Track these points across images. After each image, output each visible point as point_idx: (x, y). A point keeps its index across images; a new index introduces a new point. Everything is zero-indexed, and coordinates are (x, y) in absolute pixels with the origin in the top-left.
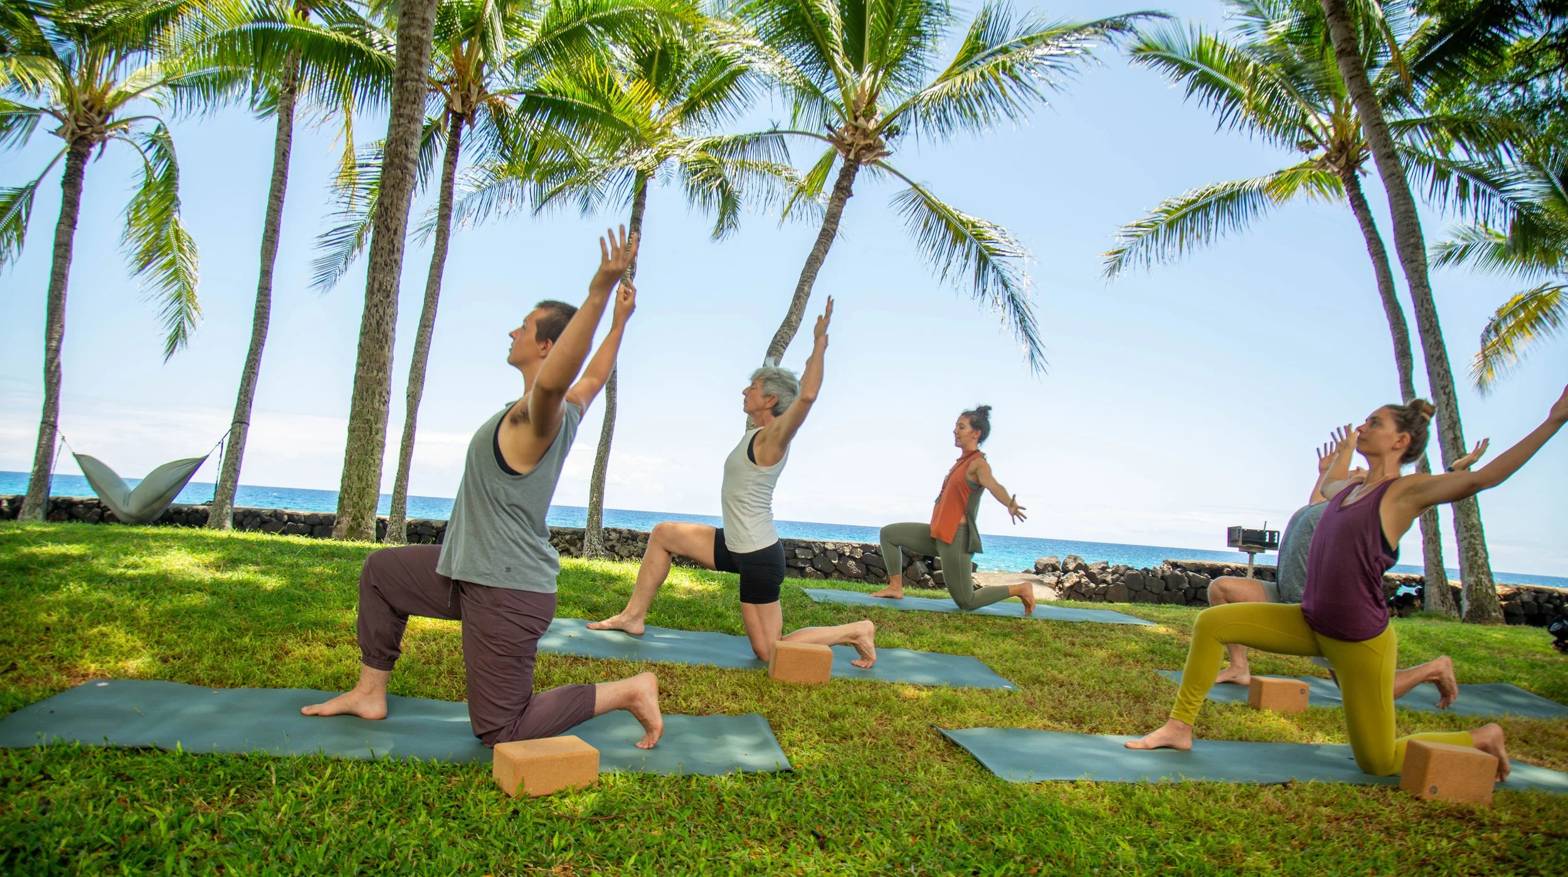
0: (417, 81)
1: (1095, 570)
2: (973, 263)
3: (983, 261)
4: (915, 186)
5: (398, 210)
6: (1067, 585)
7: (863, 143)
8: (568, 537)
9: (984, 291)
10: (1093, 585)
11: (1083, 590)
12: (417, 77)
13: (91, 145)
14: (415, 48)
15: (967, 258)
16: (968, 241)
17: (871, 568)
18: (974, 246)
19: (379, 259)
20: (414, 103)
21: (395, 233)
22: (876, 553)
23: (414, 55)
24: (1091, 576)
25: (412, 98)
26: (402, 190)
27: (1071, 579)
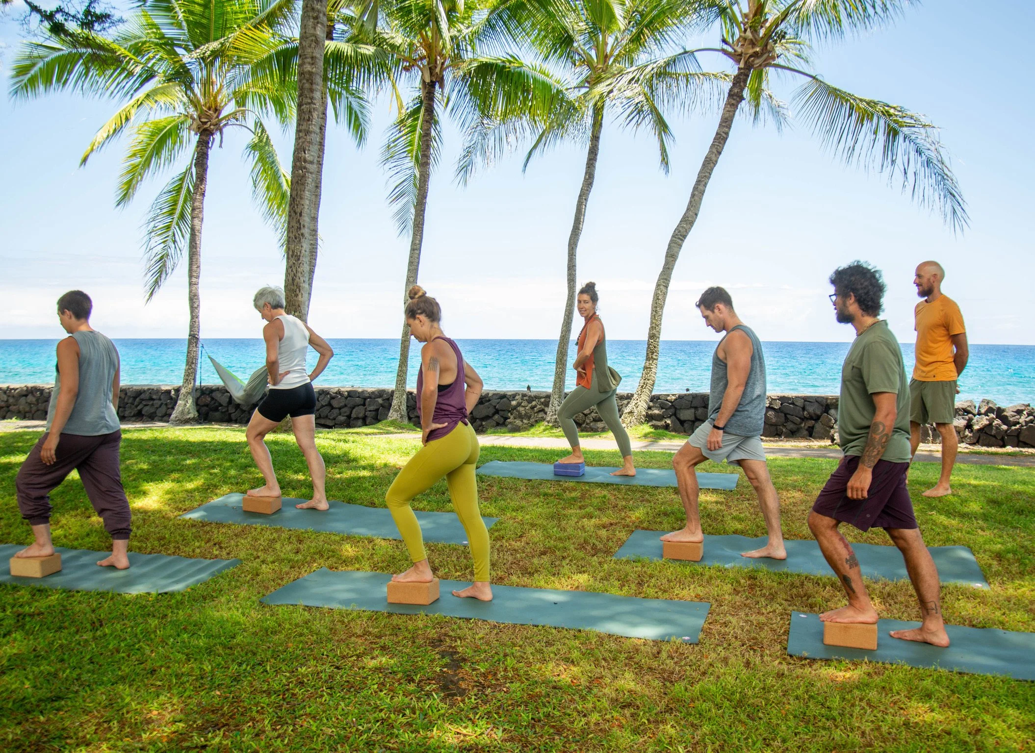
0: (309, 104)
1: (1008, 413)
2: (881, 137)
3: (892, 133)
4: (814, 78)
5: (301, 198)
6: (976, 427)
7: (751, 51)
8: (543, 400)
9: (893, 162)
10: (1004, 427)
11: (994, 432)
12: (309, 101)
13: (212, 134)
14: (307, 80)
15: (875, 133)
16: (875, 118)
17: (789, 416)
18: (882, 122)
19: (291, 235)
20: (309, 120)
21: (301, 215)
22: (793, 404)
23: (307, 85)
24: (1004, 420)
25: (307, 117)
26: (303, 184)
27: (980, 422)
